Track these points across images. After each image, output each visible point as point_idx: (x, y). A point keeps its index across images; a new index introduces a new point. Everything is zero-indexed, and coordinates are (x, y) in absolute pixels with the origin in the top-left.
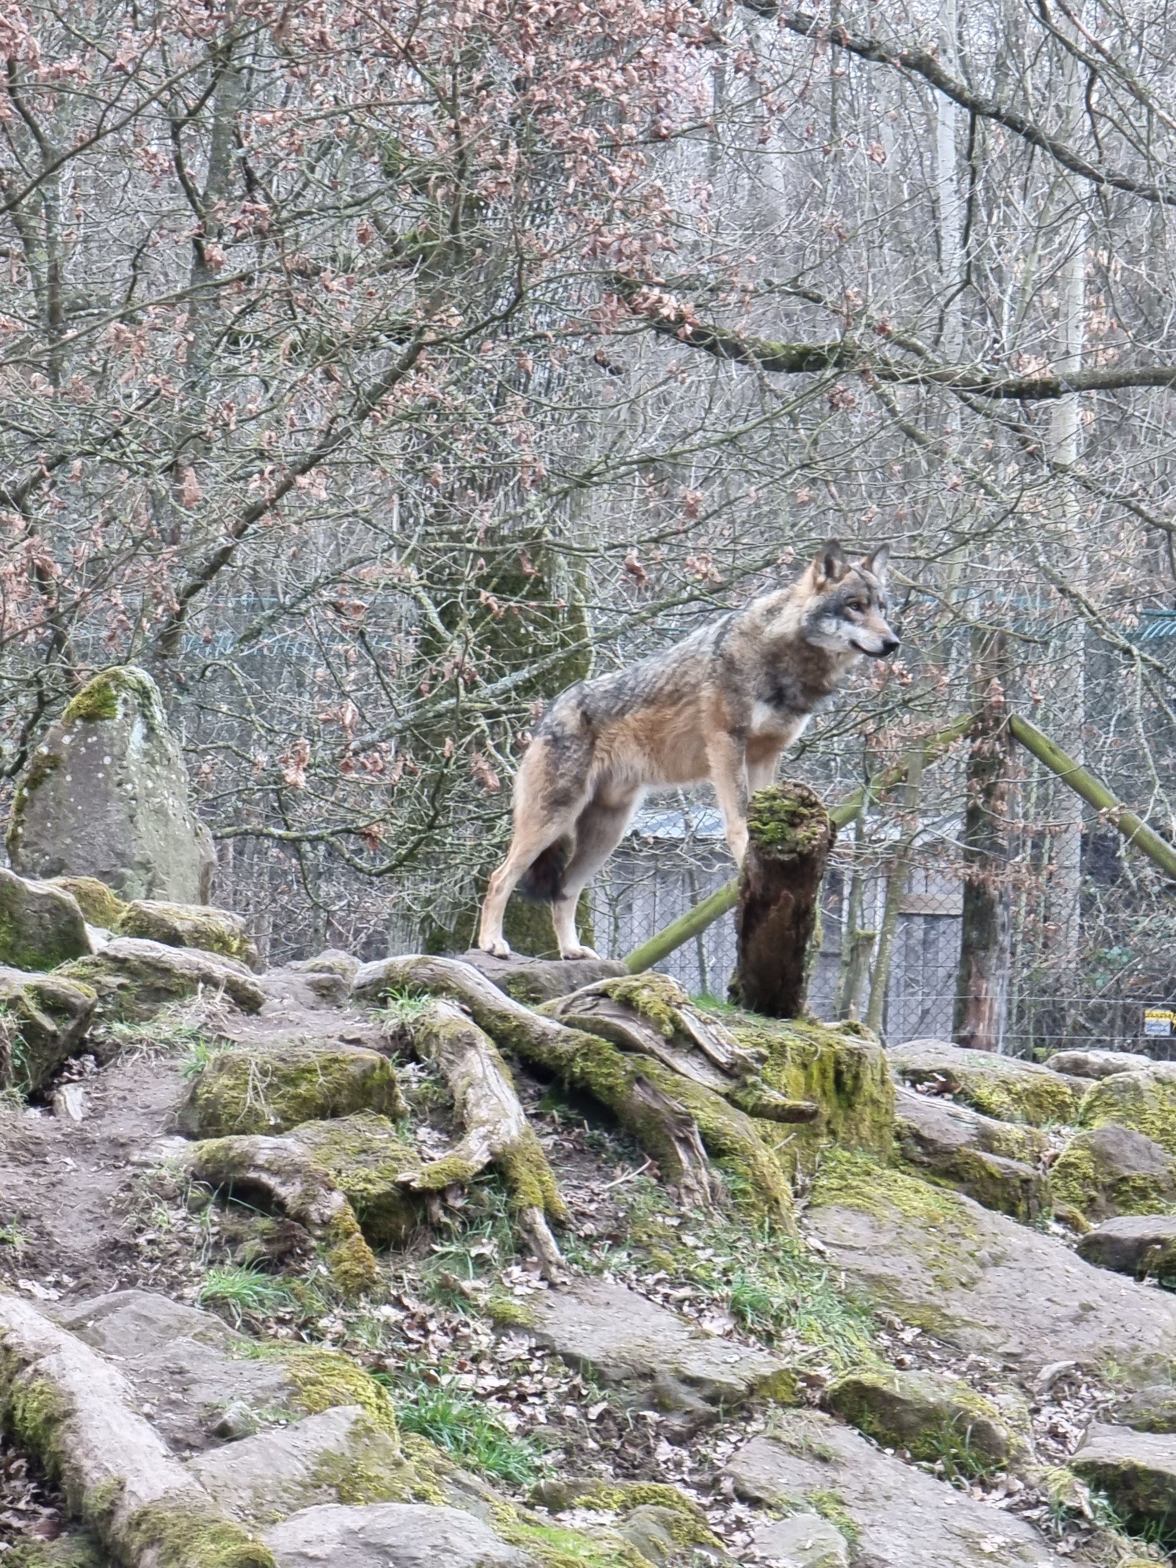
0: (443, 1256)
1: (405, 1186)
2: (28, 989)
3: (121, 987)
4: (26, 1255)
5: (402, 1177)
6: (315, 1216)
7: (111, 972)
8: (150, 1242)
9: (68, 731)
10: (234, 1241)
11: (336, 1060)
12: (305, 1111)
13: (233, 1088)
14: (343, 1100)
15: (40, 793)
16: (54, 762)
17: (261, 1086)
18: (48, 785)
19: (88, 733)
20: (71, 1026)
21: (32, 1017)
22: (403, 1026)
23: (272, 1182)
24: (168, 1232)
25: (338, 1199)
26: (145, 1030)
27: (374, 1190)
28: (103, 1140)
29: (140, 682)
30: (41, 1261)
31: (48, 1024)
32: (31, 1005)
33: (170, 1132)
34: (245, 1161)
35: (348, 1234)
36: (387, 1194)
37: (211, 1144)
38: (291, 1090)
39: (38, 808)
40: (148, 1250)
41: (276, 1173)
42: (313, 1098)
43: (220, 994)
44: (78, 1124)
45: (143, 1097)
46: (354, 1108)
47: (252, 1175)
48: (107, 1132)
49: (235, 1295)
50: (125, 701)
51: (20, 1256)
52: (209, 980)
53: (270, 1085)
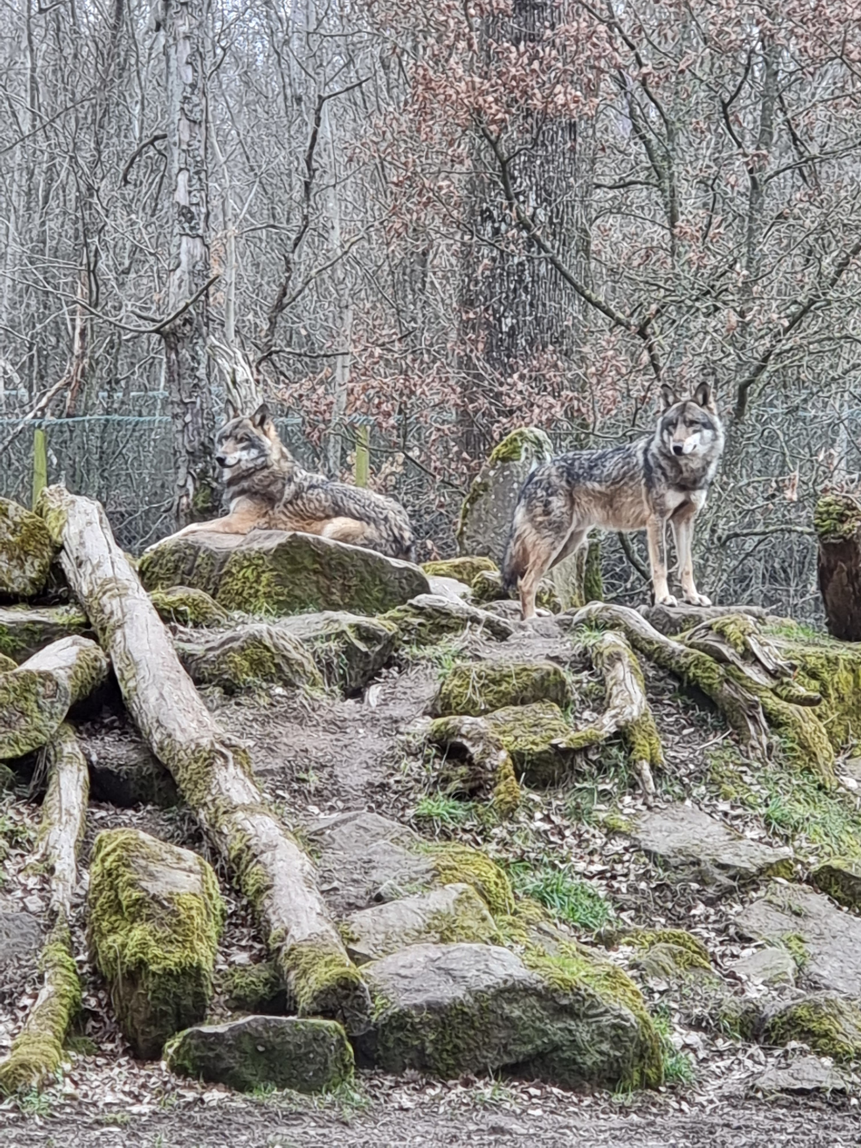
0: (580, 790)
1: (555, 746)
2: (350, 626)
3: (420, 624)
4: (316, 789)
5: (554, 741)
6: (488, 766)
7: (414, 615)
8: (397, 782)
9: (493, 468)
10: (447, 780)
11: (525, 670)
12: (504, 701)
13: (460, 686)
14: (528, 694)
15: (476, 506)
16: (485, 487)
17: (477, 685)
18: (481, 501)
19: (504, 469)
20: (378, 648)
21: (353, 644)
22: (585, 648)
23: (467, 744)
24: (408, 775)
25: (503, 754)
26: (428, 651)
27: (537, 749)
28: (385, 719)
29: (537, 438)
30: (325, 793)
31: (362, 646)
32: (352, 635)
33: (425, 714)
34: (456, 732)
35: (506, 777)
36: (546, 752)
37: (440, 721)
38: (496, 688)
39: (475, 514)
40: (395, 787)
41: (470, 739)
42: (509, 693)
43: (480, 629)
44: (373, 709)
45: (417, 692)
46: (536, 699)
47: (459, 740)
48: (387, 714)
49: (438, 815)
50: (526, 450)
51: (312, 789)
52: (475, 620)
53: (483, 685)
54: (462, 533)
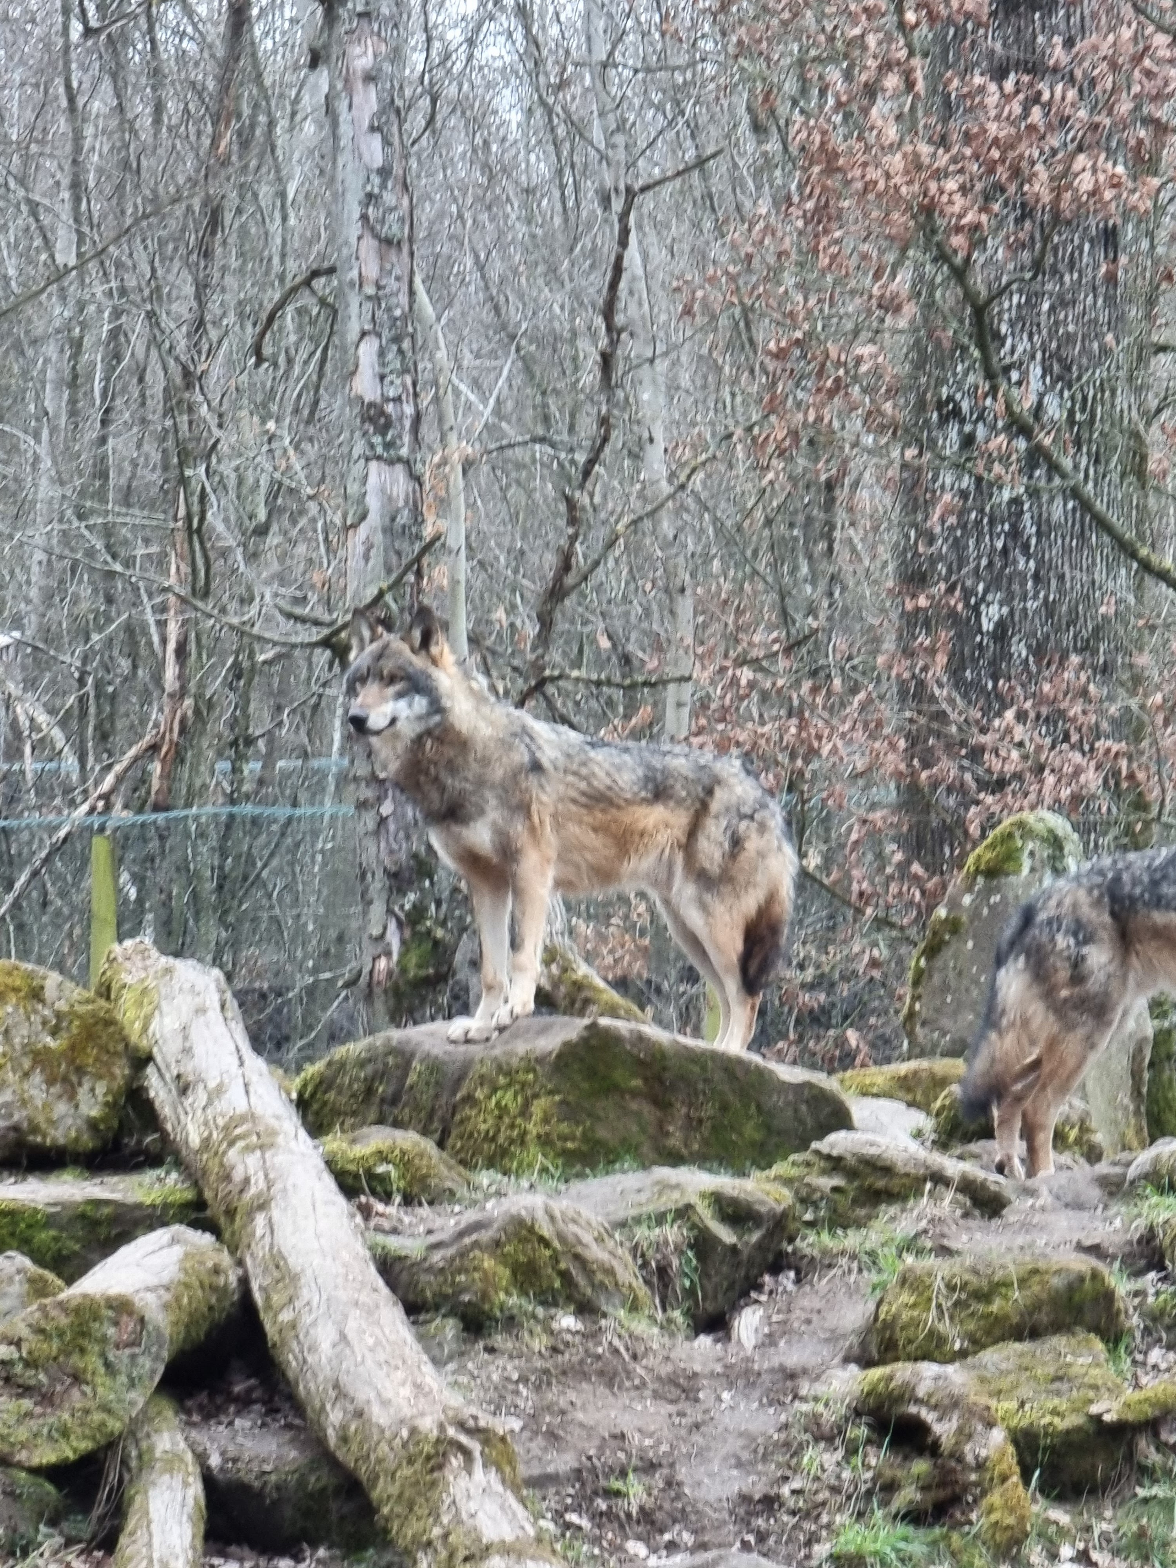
0: (1146, 1501)
1: (1097, 1419)
2: (703, 1195)
3: (835, 1189)
4: (642, 1509)
5: (1094, 1409)
6: (970, 1458)
7: (824, 1172)
8: (796, 1492)
9: (969, 889)
10: (890, 1488)
11: (1035, 1271)
12: (997, 1332)
13: (914, 1306)
14: (1043, 1318)
15: (939, 963)
16: (953, 926)
17: (947, 1304)
18: (947, 954)
19: (988, 891)
20: (755, 1237)
21: (707, 1228)
22: (1151, 1229)
23: (928, 1416)
24: (817, 1479)
25: (998, 1436)
26: (852, 1240)
27: (1061, 1424)
28: (772, 1370)
29: (1051, 831)
30: (659, 1516)
31: (726, 1235)
32: (706, 1215)
33: (846, 1360)
34: (906, 1394)
35: (1004, 1479)
36: (1078, 1429)
37: (876, 1373)
38: (981, 1308)
39: (937, 979)
40: (791, 1503)
41: (935, 1407)
42: (1006, 1317)
43: (949, 1196)
44: (749, 1353)
45: (832, 1320)
46: (1058, 1327)
47: (913, 1409)
48: (776, 1362)
49: (876, 1553)
50: (1032, 854)
51: (634, 1511)
52: (939, 1179)
53: (957, 1304)
54: (911, 1015)
